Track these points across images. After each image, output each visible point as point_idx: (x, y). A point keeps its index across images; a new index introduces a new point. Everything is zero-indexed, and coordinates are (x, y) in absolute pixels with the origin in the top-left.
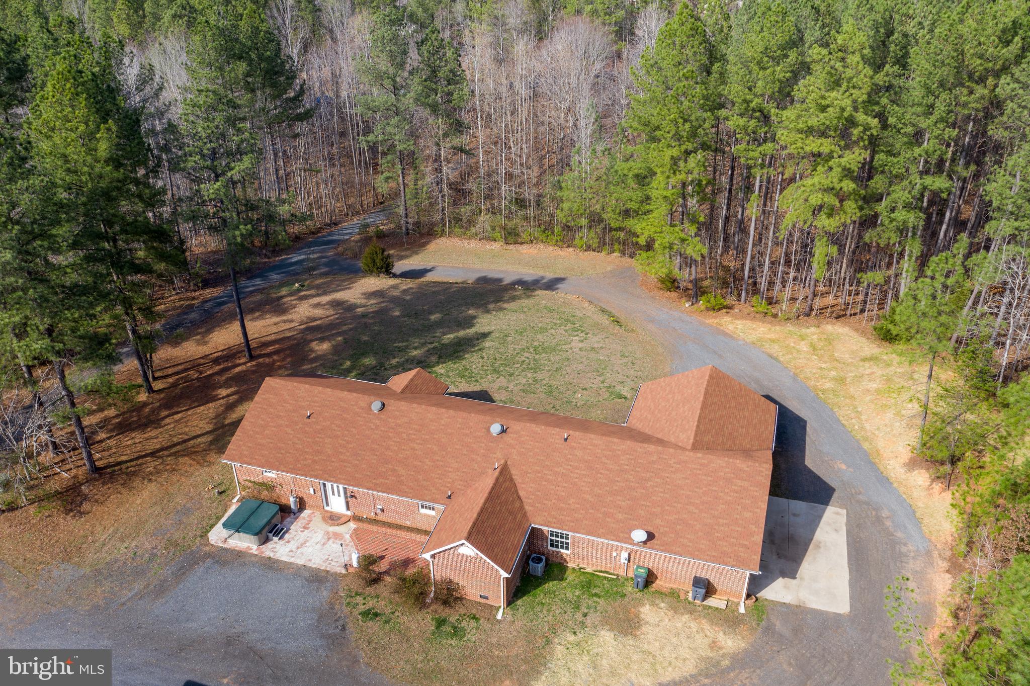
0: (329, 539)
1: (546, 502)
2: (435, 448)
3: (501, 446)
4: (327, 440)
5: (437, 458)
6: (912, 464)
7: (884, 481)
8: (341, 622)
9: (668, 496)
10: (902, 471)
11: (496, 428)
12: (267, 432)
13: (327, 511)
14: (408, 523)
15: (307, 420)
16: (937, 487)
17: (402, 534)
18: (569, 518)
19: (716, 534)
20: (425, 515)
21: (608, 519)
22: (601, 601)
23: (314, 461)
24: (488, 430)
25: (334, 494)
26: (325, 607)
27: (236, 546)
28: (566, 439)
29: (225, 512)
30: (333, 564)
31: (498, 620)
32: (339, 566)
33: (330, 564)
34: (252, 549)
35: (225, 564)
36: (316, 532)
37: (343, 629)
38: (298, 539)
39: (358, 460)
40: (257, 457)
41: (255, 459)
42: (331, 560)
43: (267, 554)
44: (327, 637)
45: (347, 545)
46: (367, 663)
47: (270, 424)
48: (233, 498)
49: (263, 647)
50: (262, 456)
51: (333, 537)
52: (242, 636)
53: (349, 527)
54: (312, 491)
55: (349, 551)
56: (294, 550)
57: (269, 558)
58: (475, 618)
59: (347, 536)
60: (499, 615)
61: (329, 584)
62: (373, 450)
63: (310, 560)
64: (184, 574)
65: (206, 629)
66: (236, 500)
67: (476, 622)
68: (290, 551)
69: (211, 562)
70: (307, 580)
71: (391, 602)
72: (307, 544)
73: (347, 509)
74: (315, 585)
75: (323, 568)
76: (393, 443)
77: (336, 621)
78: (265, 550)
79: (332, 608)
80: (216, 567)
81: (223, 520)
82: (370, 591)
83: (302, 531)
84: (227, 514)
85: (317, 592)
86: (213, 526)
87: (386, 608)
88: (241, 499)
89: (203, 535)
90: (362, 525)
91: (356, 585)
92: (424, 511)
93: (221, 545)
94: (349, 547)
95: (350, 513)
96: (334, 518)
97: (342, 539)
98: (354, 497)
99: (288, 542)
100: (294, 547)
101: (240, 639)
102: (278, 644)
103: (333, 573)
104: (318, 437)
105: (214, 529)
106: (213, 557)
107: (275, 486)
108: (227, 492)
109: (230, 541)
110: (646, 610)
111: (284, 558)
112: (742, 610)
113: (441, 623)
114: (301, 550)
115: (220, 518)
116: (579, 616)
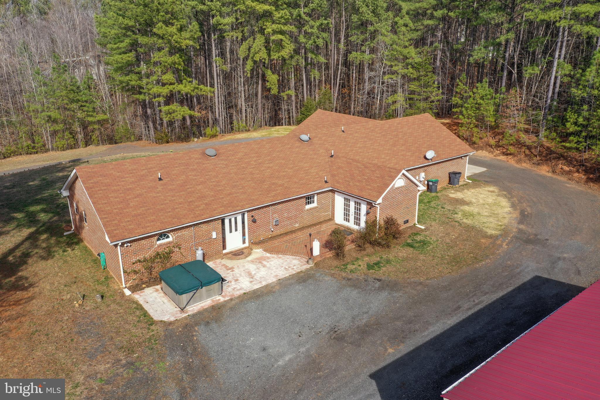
0: (260, 262)
5: (291, 166)
8: (371, 280)
11: (304, 138)
12: (131, 204)
13: (226, 254)
15: (161, 182)
17: (299, 234)
20: (311, 209)
23: (206, 204)
25: (231, 232)
26: (344, 282)
27: (202, 307)
28: (343, 131)
29: (137, 303)
30: (295, 267)
31: (425, 229)
32: (301, 266)
33: (293, 269)
34: (219, 300)
35: (217, 320)
36: (244, 266)
37: (379, 280)
38: (241, 275)
39: (241, 189)
40: (149, 224)
41: (148, 226)
42: (289, 267)
43: (238, 293)
44: (381, 289)
45: (280, 258)
46: (427, 279)
47: (128, 197)
48: (123, 294)
49: (364, 321)
50: (153, 221)
51: (260, 260)
52: (336, 330)
53: (258, 252)
54: (214, 235)
55: (288, 258)
56: (252, 280)
57: (245, 293)
58: (416, 234)
59: (268, 255)
60: (423, 227)
61: (318, 275)
62: (243, 179)
63: (277, 276)
64: (195, 349)
65: (302, 350)
66: (127, 292)
67: (420, 235)
68: (251, 282)
69: (202, 327)
70: (300, 283)
71: (369, 256)
72: (253, 273)
73: (244, 242)
74: (310, 281)
75: (294, 272)
76: (252, 170)
77: (366, 281)
78: (231, 293)
79: (349, 279)
80: (214, 325)
81: (146, 307)
82: (348, 259)
83: (233, 271)
84: (141, 302)
85: (321, 281)
86: (146, 314)
87: (375, 259)
88: (134, 289)
89: (151, 322)
90: (267, 245)
91: (335, 263)
92: (308, 207)
93: (184, 315)
94: (283, 258)
95: (247, 244)
96: (238, 254)
97: (268, 258)
98: (254, 221)
99: (236, 280)
100: (248, 279)
101: (339, 331)
102: (367, 313)
103: (307, 270)
104: (188, 188)
105: (151, 314)
106: (197, 324)
107: (171, 252)
108: (107, 294)
109: (189, 308)
110: (453, 196)
111: (257, 286)
112: (470, 181)
113: (409, 245)
114: (257, 277)
115: (140, 308)
116: (443, 209)
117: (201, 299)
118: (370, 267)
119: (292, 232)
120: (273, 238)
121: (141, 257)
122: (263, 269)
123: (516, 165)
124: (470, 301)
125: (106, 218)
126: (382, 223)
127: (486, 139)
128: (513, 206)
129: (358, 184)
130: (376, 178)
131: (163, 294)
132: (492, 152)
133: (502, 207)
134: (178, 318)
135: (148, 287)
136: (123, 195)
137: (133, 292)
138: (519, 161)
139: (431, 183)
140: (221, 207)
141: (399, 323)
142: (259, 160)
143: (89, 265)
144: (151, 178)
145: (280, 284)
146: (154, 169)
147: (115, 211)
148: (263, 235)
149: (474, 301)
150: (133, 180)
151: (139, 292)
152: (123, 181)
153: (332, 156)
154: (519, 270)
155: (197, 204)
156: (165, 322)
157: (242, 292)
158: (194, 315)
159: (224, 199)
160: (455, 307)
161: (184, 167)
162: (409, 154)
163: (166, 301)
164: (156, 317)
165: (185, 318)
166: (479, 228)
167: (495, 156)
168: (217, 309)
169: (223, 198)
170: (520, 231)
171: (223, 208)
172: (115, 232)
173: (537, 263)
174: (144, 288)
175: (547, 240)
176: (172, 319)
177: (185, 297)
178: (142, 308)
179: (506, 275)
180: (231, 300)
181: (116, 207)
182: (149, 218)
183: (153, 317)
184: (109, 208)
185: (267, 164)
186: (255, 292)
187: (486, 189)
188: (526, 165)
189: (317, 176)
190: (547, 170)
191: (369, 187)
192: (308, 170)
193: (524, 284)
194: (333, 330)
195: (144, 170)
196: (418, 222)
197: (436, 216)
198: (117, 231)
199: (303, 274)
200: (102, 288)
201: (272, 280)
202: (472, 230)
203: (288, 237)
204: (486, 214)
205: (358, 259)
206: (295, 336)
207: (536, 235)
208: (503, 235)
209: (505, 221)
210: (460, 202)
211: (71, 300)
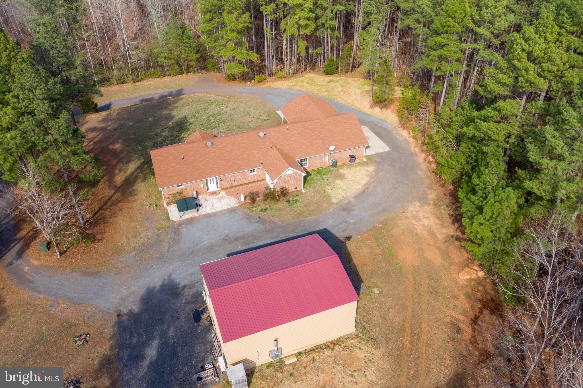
0: (220, 199)
1: (295, 151)
2: (244, 150)
3: (267, 139)
4: (199, 164)
5: (247, 152)
6: (372, 107)
7: (367, 115)
8: (257, 217)
10: (370, 110)
11: (262, 134)
12: (169, 171)
13: (208, 193)
14: (245, 182)
15: (183, 160)
16: (384, 110)
17: (245, 186)
18: (306, 153)
19: (352, 139)
20: (253, 175)
21: (318, 148)
22: (328, 175)
24: (259, 136)
25: (211, 184)
26: (246, 216)
27: (188, 217)
28: (288, 129)
29: (167, 211)
30: (232, 205)
32: (234, 204)
34: (195, 215)
35: (191, 223)
36: (213, 200)
37: (260, 218)
38: (209, 205)
41: (173, 182)
42: (230, 204)
43: (203, 213)
44: (257, 222)
45: (229, 198)
46: (279, 221)
47: (168, 167)
48: (164, 205)
49: (240, 235)
52: (228, 236)
53: (223, 193)
54: (203, 186)
56: (212, 208)
57: (206, 214)
58: (297, 195)
59: (226, 196)
60: (304, 192)
61: (239, 211)
62: (220, 160)
63: (222, 208)
64: (179, 233)
65: (212, 241)
66: (165, 205)
67: (299, 196)
69: (185, 225)
70: (229, 213)
71: (266, 204)
72: (214, 204)
73: (218, 187)
75: (230, 207)
76: (226, 154)
78: (200, 213)
79: (248, 215)
80: (189, 226)
81: (170, 213)
82: (255, 205)
83: (206, 202)
84: (169, 211)
85: (237, 214)
86: (168, 216)
87: (267, 207)
88: (169, 204)
89: (169, 220)
90: (227, 190)
91: (249, 206)
92: (251, 174)
93: (181, 219)
94: (231, 198)
95: (218, 189)
96: (213, 193)
97: (225, 198)
98: (222, 180)
99: (206, 207)
102: (243, 232)
103: (236, 207)
104: (194, 164)
106: (183, 224)
107: (183, 191)
108: (158, 205)
109: (183, 217)
110: (342, 171)
111: (212, 212)
112: (365, 160)
113: (288, 202)
114: (214, 207)
115: (167, 213)
116: (326, 181)
117: (188, 214)
118: (262, 211)
119: (242, 185)
120: (231, 187)
121: (171, 193)
122: (219, 203)
123: (412, 148)
125: (158, 177)
126: (279, 190)
128: (366, 185)
129: (272, 169)
130: (279, 168)
131: (176, 209)
132: (409, 134)
133: (359, 184)
134: (178, 220)
135: (173, 204)
136: (166, 166)
137: (167, 206)
138: (416, 146)
141: (250, 238)
142: (232, 148)
144: (179, 157)
145: (221, 212)
146: (181, 153)
147: (162, 174)
148: (226, 185)
149: (287, 235)
150: (172, 158)
151: (169, 206)
152: (168, 159)
153: (271, 147)
155: (195, 172)
156: (173, 221)
158: (183, 220)
161: (195, 152)
163: (176, 212)
164: (172, 218)
165: (180, 221)
166: (331, 196)
167: (408, 137)
168: (193, 219)
169: (208, 170)
170: (349, 202)
174: (171, 205)
175: (355, 210)
176: (176, 220)
177: (182, 213)
179: (313, 226)
180: (199, 216)
181: (163, 172)
182: (174, 179)
183: (170, 218)
184: (160, 172)
185: (236, 151)
186: (210, 214)
187: (367, 168)
188: (417, 150)
189: (258, 159)
190: (423, 157)
191: (275, 172)
192: (255, 155)
193: (315, 231)
195: (177, 153)
197: (318, 185)
198: (161, 184)
199: (233, 209)
200: (157, 202)
201: (219, 209)
202: (327, 197)
203: (239, 188)
204: (345, 188)
205: (260, 205)
206: (212, 236)
207: (353, 206)
208: (337, 204)
209: (348, 195)
210: (342, 177)
211: (146, 205)
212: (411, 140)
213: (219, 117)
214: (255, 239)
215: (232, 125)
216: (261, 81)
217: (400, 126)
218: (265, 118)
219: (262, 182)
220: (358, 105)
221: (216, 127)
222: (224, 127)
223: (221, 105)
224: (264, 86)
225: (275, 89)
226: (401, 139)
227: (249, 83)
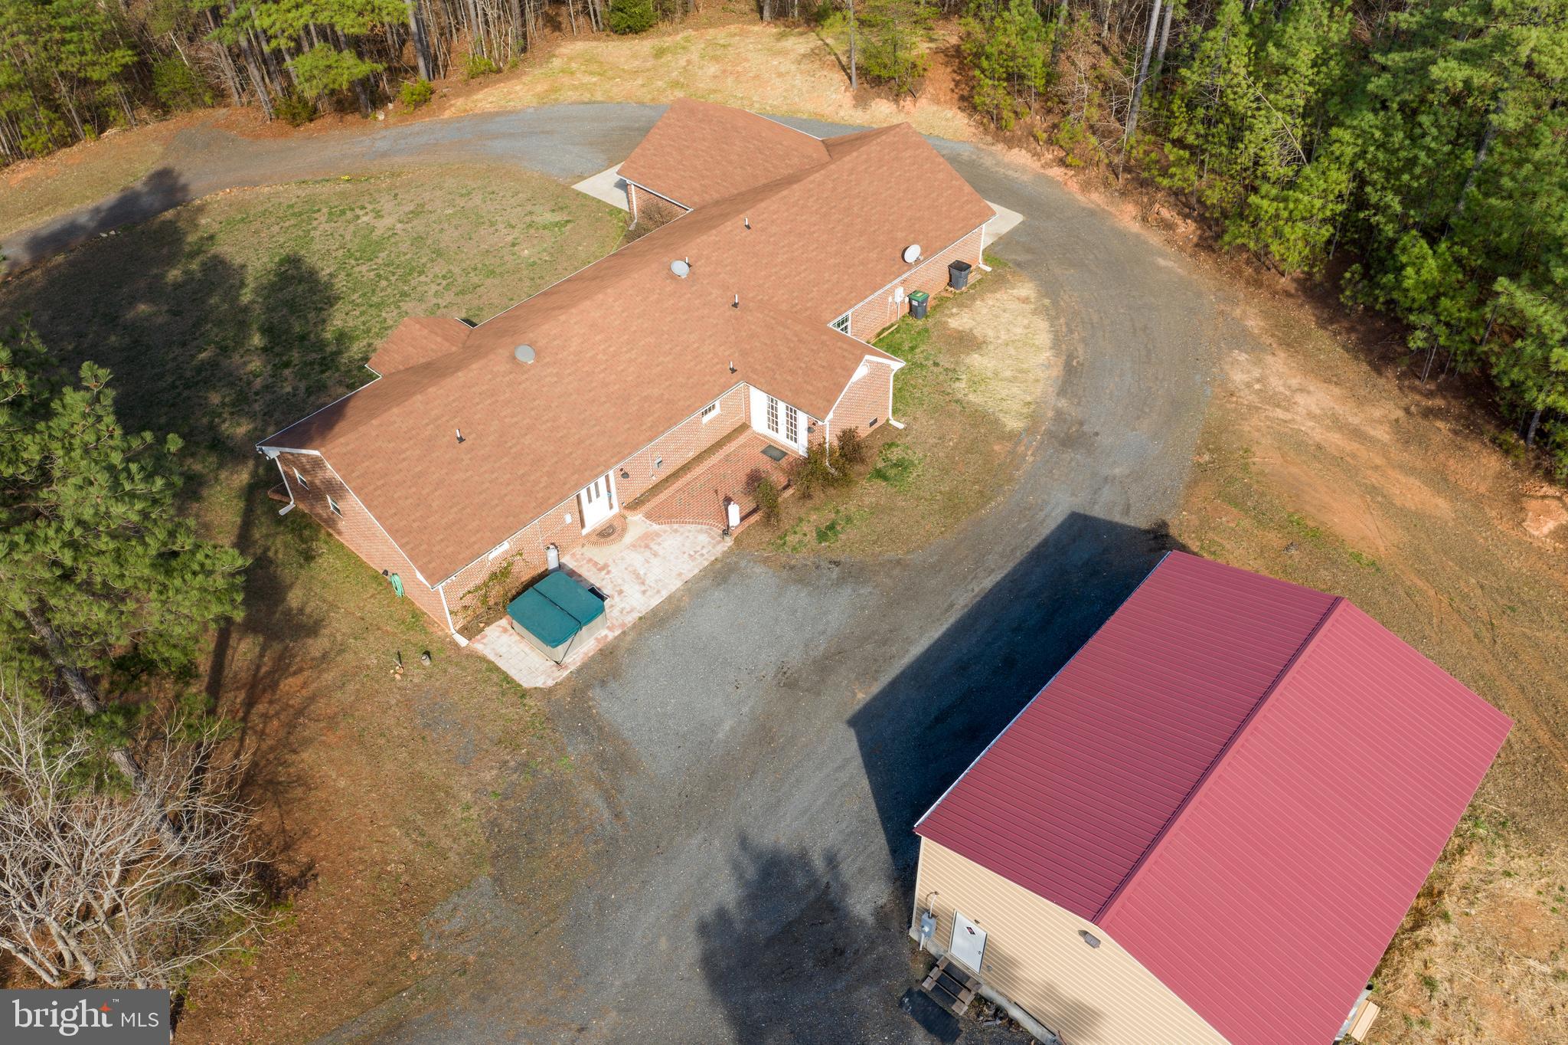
0: (647, 546)
1: (811, 296)
3: (705, 282)
4: (527, 440)
5: (668, 347)
6: (861, 101)
8: (824, 564)
9: (878, 208)
10: (861, 112)
11: (680, 268)
12: (434, 505)
13: (588, 535)
14: (691, 455)
15: (464, 445)
16: (908, 102)
17: (698, 471)
18: (844, 293)
19: (944, 209)
20: (711, 421)
21: (870, 266)
22: (922, 347)
24: (674, 277)
25: (590, 501)
26: (785, 574)
27: (586, 654)
28: (748, 227)
29: (483, 659)
30: (704, 551)
31: (905, 429)
32: (714, 547)
33: (702, 555)
34: (606, 636)
35: (615, 674)
36: (623, 559)
37: (837, 564)
38: (624, 580)
39: (595, 425)
40: (473, 539)
41: (475, 543)
42: (696, 552)
43: (630, 619)
44: (841, 581)
45: (676, 531)
46: (908, 552)
47: (424, 492)
48: (456, 645)
49: (822, 648)
50: (478, 531)
51: (645, 542)
52: (785, 670)
53: (638, 522)
54: (568, 519)
55: (690, 531)
56: (643, 588)
57: (640, 618)
58: (891, 445)
59: (656, 527)
60: (901, 426)
61: (743, 564)
62: (594, 401)
63: (680, 574)
64: (600, 729)
65: (745, 710)
66: (462, 641)
67: (898, 446)
68: (644, 592)
69: (598, 690)
70: (719, 584)
71: (818, 509)
72: (642, 573)
73: (611, 507)
74: (734, 578)
75: (706, 563)
76: (603, 375)
77: (817, 567)
78: (620, 621)
79: (792, 568)
80: (613, 685)
81: (501, 664)
82: (786, 524)
83: (608, 572)
84: (492, 657)
85: (750, 578)
86: (507, 679)
87: (826, 516)
88: (468, 631)
89: (523, 694)
90: (649, 506)
91: (767, 536)
92: (706, 419)
93: (566, 673)
94: (681, 530)
95: (616, 509)
96: (607, 533)
97: (658, 535)
98: (625, 475)
99: (621, 592)
100: (637, 587)
101: (790, 672)
102: (824, 632)
103: (727, 554)
104: (511, 448)
105: (516, 678)
106: (589, 687)
107: (510, 564)
108: (430, 648)
109: (568, 660)
110: (954, 323)
111: (655, 602)
112: (989, 269)
113: (880, 474)
114: (650, 580)
115: (494, 668)
116: (935, 369)
117: (582, 644)
118: (822, 536)
119: (686, 468)
120: (656, 489)
121: (471, 586)
122: (655, 561)
123: (1080, 197)
124: (967, 591)
125: (407, 543)
126: (836, 443)
127: (1028, 119)
128: (1056, 344)
129: (789, 378)
130: (820, 369)
131: (517, 638)
132: (1038, 155)
133: (1039, 349)
134: (559, 680)
135: (488, 624)
136: (414, 489)
137: (470, 639)
138: (1086, 186)
139: (915, 303)
140: (573, 474)
141: (869, 647)
142: (610, 346)
143: (371, 591)
144: (445, 440)
145: (689, 590)
146: (444, 419)
147: (415, 525)
148: (639, 486)
149: (973, 590)
150: (418, 452)
151: (479, 637)
152: (404, 460)
153: (735, 305)
154: (1042, 515)
155: (533, 478)
156: (541, 689)
157: (636, 615)
158: (579, 671)
159: (574, 455)
160: (946, 605)
161: (489, 401)
162: (873, 255)
163: (527, 650)
164: (527, 683)
165: (568, 678)
166: (994, 413)
167: (1042, 166)
168: (607, 653)
169: (571, 453)
170: (1059, 415)
171: (576, 476)
172: (430, 566)
173: (1073, 494)
174: (482, 630)
175: (1097, 434)
176: (550, 683)
177: (561, 648)
178: (498, 669)
179: (1024, 529)
180: (624, 633)
181: (413, 517)
182: (470, 527)
183: (521, 683)
184: (404, 522)
185: (626, 352)
186: (654, 612)
187: (1015, 292)
188: (1097, 198)
189: (716, 360)
190: (1134, 214)
191: (811, 388)
192: (698, 348)
193: (1045, 543)
194: (782, 670)
195: (427, 425)
196: (894, 412)
197: (925, 390)
198: (433, 564)
199: (719, 565)
200: (419, 638)
201: (675, 585)
202: (982, 421)
203: (680, 483)
204: (1008, 374)
205: (801, 520)
206: (730, 689)
207: (1081, 424)
208: (1030, 431)
209: (1038, 390)
210: (966, 342)
211: (384, 668)
212: (1057, 172)
213: (383, 255)
214: (885, 642)
215: (456, 270)
216: (423, 100)
217: (989, 139)
218: (549, 217)
219: (741, 439)
220: (810, 107)
221: (404, 294)
222: (434, 288)
223: (349, 215)
224: (447, 114)
225: (497, 114)
226: (1025, 178)
227: (381, 117)
